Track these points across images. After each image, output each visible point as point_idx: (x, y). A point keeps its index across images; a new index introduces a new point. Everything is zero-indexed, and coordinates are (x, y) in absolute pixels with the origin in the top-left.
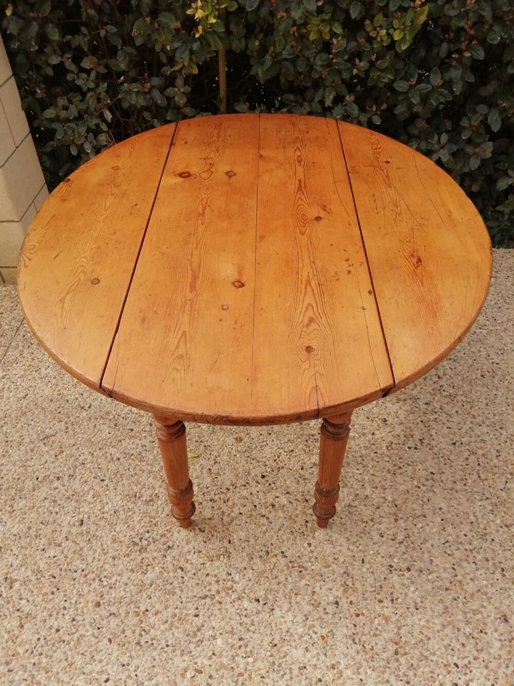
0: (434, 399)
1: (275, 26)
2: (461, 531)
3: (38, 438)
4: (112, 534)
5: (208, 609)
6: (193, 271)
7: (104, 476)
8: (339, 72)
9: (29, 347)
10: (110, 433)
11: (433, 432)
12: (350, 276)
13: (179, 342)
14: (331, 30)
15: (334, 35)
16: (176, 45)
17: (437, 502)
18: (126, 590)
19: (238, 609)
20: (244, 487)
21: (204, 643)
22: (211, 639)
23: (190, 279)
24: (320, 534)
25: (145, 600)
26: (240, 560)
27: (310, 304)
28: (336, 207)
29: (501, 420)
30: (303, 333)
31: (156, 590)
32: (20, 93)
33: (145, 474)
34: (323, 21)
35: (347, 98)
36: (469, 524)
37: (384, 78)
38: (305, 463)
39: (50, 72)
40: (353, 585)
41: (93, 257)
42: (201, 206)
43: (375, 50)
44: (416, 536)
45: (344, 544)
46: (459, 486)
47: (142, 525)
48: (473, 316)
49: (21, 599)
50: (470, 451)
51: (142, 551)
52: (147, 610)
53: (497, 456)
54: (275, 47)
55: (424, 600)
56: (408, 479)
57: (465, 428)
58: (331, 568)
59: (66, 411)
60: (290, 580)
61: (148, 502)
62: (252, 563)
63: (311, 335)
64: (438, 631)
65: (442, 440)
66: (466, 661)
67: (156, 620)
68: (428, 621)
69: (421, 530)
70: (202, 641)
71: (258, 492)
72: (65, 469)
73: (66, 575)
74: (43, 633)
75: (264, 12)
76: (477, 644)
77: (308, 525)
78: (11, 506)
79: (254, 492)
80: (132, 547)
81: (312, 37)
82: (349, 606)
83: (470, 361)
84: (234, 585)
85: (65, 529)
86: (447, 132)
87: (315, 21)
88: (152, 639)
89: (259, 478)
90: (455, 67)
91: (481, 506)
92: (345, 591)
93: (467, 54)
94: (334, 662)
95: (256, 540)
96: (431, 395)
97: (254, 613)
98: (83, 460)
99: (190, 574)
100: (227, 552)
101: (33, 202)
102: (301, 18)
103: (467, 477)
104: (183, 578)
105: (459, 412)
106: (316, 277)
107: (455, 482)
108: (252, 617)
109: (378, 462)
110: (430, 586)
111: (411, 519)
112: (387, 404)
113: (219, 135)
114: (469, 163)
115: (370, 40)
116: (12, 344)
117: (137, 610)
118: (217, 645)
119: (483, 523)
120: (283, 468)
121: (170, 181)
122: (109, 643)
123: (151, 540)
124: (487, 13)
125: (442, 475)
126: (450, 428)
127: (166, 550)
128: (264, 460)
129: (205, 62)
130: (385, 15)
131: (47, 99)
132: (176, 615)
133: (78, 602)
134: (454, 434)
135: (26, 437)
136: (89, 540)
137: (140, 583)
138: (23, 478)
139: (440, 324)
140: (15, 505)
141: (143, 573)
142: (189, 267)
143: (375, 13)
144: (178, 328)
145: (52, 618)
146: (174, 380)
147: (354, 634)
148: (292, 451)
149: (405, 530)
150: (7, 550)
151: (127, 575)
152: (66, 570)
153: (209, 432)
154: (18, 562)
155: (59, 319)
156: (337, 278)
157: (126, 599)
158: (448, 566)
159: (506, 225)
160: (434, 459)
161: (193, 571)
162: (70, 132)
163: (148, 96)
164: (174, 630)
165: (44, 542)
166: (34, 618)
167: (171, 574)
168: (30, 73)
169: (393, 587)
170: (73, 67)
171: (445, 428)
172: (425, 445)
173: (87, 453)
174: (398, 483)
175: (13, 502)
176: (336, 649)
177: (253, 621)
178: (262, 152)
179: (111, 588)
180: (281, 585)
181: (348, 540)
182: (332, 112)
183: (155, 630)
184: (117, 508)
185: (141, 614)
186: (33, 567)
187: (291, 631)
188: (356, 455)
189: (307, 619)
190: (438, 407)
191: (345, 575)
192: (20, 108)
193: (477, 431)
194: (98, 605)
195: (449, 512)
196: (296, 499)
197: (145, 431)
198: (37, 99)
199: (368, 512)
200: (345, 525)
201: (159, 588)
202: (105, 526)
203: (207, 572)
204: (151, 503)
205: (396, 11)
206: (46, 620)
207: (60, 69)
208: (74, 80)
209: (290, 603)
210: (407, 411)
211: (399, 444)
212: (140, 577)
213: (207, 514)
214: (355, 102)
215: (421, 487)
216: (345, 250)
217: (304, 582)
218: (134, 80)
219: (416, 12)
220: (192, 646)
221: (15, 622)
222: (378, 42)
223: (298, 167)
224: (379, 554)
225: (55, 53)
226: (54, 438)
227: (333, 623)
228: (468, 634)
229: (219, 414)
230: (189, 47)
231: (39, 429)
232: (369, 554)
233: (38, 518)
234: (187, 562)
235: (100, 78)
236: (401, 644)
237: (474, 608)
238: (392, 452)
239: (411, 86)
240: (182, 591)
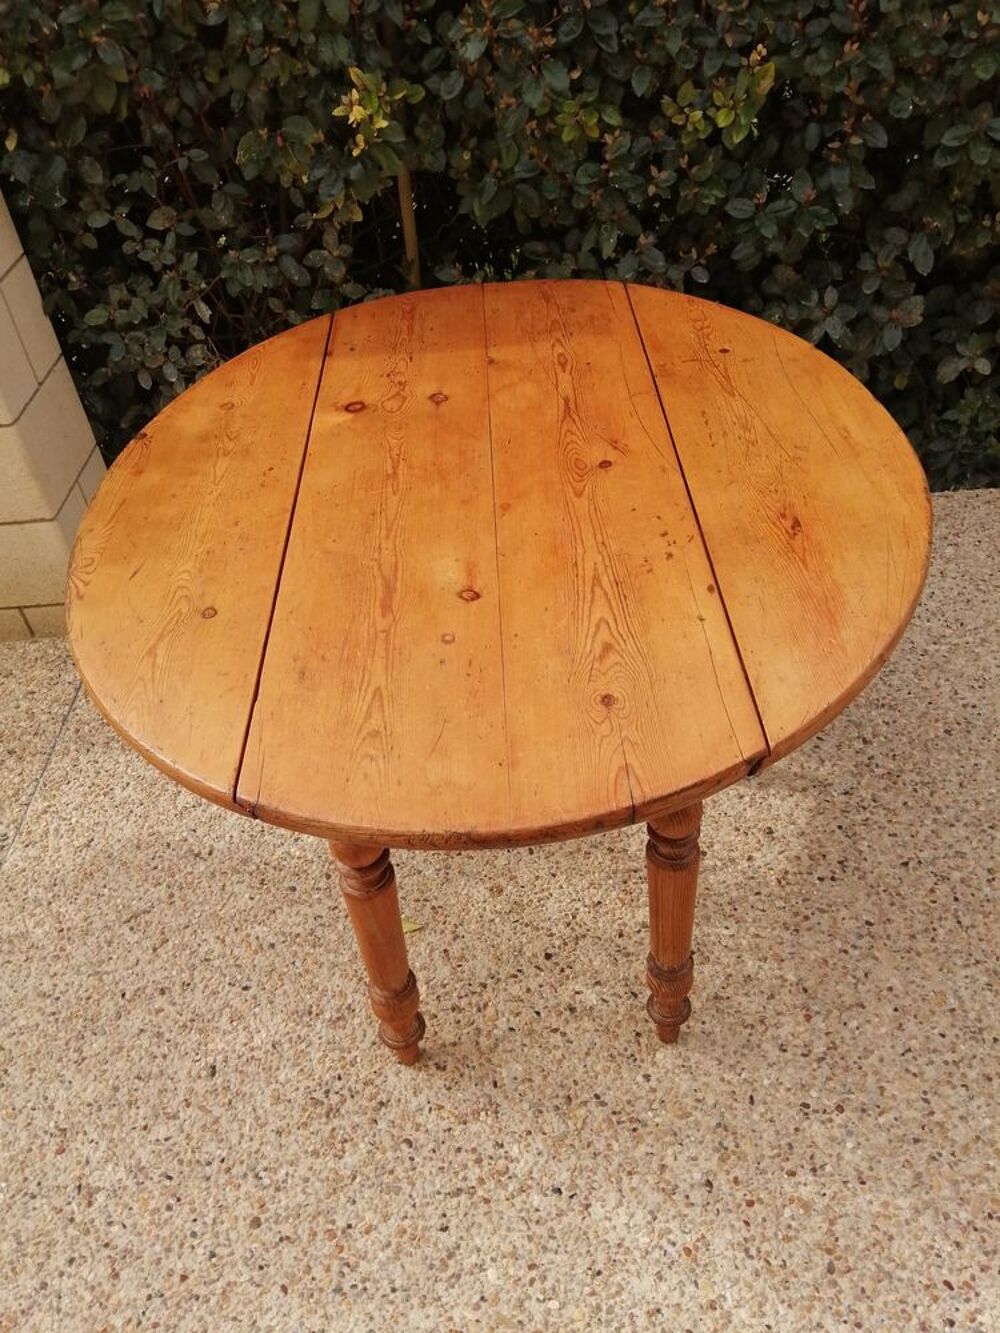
0: (859, 783)
1: (498, 123)
2: (933, 1028)
3: (118, 918)
4: (273, 1086)
5: (466, 1214)
6: (384, 578)
7: (249, 979)
8: (623, 194)
9: (88, 750)
10: (252, 899)
11: (864, 846)
12: (671, 561)
13: (369, 707)
14: (600, 120)
15: (606, 128)
16: (318, 173)
17: (883, 978)
18: (308, 1190)
19: (521, 1211)
20: (513, 980)
21: (462, 1280)
22: (476, 1270)
23: (380, 594)
24: (665, 1056)
25: (345, 1208)
26: (515, 1118)
27: (602, 619)
28: (636, 441)
29: (991, 812)
30: (594, 672)
31: (363, 1185)
32: (39, 284)
33: (325, 970)
34: (584, 105)
35: (642, 240)
36: (948, 1013)
37: (707, 198)
38: (625, 925)
39: (91, 242)
40: (737, 1146)
41: (200, 571)
42: (389, 461)
43: (685, 150)
44: (848, 1045)
45: (714, 1070)
46: (922, 944)
47: (328, 1065)
48: (903, 615)
49: (110, 1224)
50: (936, 875)
51: (331, 1115)
52: (350, 1226)
53: (988, 880)
54: (500, 160)
55: (873, 1165)
56: (824, 938)
57: (924, 832)
58: (692, 1119)
59: (166, 863)
60: (616, 1146)
61: (334, 1022)
62: (540, 1120)
63: (610, 673)
64: (907, 1222)
65: (881, 858)
66: (966, 1276)
67: (369, 1242)
68: (886, 1204)
69: (857, 1032)
70: (459, 1277)
71: (541, 986)
72: (174, 973)
73: (192, 1171)
74: (157, 1286)
75: (475, 98)
76: (984, 1241)
77: (641, 1040)
78: (79, 1050)
79: (533, 986)
80: (311, 1109)
81: (567, 136)
82: (731, 1188)
83: (922, 707)
84: (511, 1166)
85: (182, 1087)
86: (836, 284)
87: (569, 106)
88: (364, 1281)
89: (541, 959)
90: (836, 165)
91: (967, 977)
92: (723, 1160)
93: (856, 141)
94: (713, 1297)
95: (545, 1077)
96: (854, 775)
97: (554, 1215)
98: (206, 953)
99: (425, 1152)
100: (491, 1105)
101: (76, 481)
102: (543, 104)
103: (935, 925)
104: (412, 1159)
105: (910, 804)
106: (609, 571)
107: (913, 937)
108: (550, 1224)
109: (763, 911)
110: (882, 1138)
111: (836, 1013)
112: (771, 800)
113: (410, 329)
114: (881, 338)
115: (674, 131)
116: (57, 748)
117: (330, 1227)
118: (488, 1282)
119: (973, 1009)
120: (584, 936)
121: (329, 420)
122: (282, 1295)
123: (345, 1092)
124: (884, 65)
125: (888, 926)
126: (895, 835)
127: (376, 1110)
128: (547, 925)
129: (375, 198)
130: (698, 85)
131: (89, 293)
132: (405, 1232)
133: (218, 1220)
134: (904, 845)
135: (97, 918)
136: (230, 1103)
137: (331, 1176)
138: (96, 997)
139: (843, 633)
140: (85, 1048)
141: (336, 1156)
142: (376, 572)
143: (678, 81)
144: (365, 684)
145: (171, 1255)
146: (366, 776)
147: (746, 1240)
148: (599, 903)
149: (827, 1034)
150: (77, 1133)
151: (307, 1162)
152: (190, 1162)
153: (438, 881)
154: (99, 1154)
155: (149, 686)
156: (648, 568)
157: (310, 1209)
158: (914, 1095)
159: (965, 446)
160: (869, 895)
161: (431, 1146)
162: (136, 348)
163: (275, 269)
164: (404, 1259)
165: (146, 1113)
166: (138, 1258)
167: (390, 1154)
168: (55, 246)
169: (814, 1144)
170: (131, 230)
171: (885, 836)
172: (849, 870)
173: (212, 940)
174: (805, 948)
175: (82, 1042)
176: (716, 1271)
177: (552, 1229)
178: (494, 354)
179: (278, 1189)
180: (599, 1158)
181: (720, 1063)
182: (615, 268)
183: (368, 1261)
184: (277, 1037)
185: (339, 1233)
186: (128, 1161)
187: (626, 1244)
188: (721, 901)
189: (655, 1218)
190: (869, 797)
191: (719, 1130)
192: (41, 310)
193: (947, 836)
194: (256, 1223)
195: (907, 993)
196: (615, 994)
197: (318, 889)
198: (70, 292)
199: (753, 1007)
200: (712, 1036)
201: (370, 1183)
202: (258, 1073)
203: (457, 1145)
204: (341, 1023)
205: (716, 77)
206: (159, 1259)
207: (110, 236)
208: (137, 252)
209: (620, 1191)
210: (810, 810)
211: (800, 873)
212: (331, 1164)
213: (448, 1036)
214: (656, 246)
215: (850, 950)
216: (659, 518)
217: (643, 1148)
218: (247, 243)
219: (753, 74)
220: (440, 1287)
221: (103, 1269)
222: (689, 133)
223: (561, 375)
224: (781, 1083)
225: (98, 207)
226: (147, 917)
227: (705, 1222)
228: (965, 1223)
229: (453, 830)
230: (343, 175)
231: (119, 901)
232: (762, 1086)
233: (130, 1069)
234: (417, 1127)
235: (185, 244)
236: (838, 1253)
237: (972, 1172)
238: (788, 889)
239: (757, 206)
240: (413, 1185)
